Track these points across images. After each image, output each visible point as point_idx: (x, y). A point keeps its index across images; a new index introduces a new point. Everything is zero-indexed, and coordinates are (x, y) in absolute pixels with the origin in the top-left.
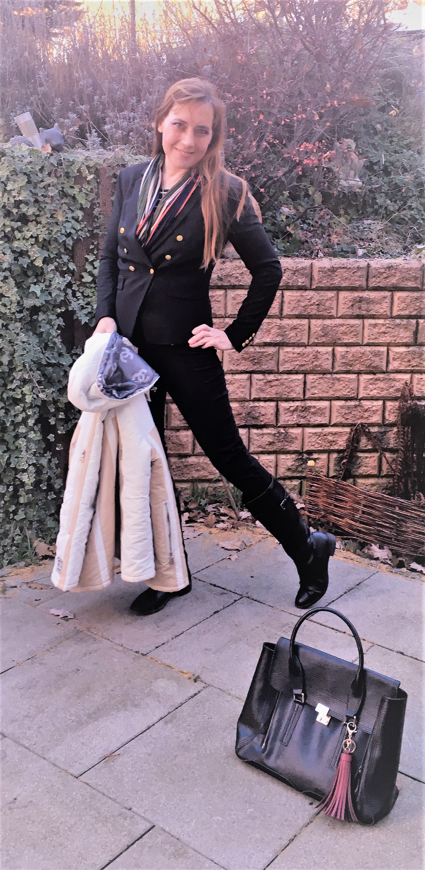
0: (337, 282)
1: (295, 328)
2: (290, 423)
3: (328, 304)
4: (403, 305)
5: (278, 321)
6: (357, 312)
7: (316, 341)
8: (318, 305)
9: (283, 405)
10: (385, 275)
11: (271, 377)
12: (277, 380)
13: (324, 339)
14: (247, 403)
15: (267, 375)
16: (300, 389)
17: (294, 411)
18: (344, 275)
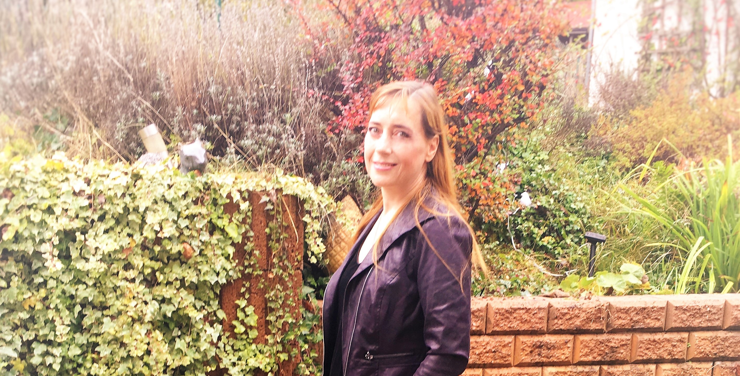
0: (515, 324)
3: (504, 350)
4: (586, 350)
6: (537, 359)
8: (494, 352)
10: (568, 317)
18: (523, 317)
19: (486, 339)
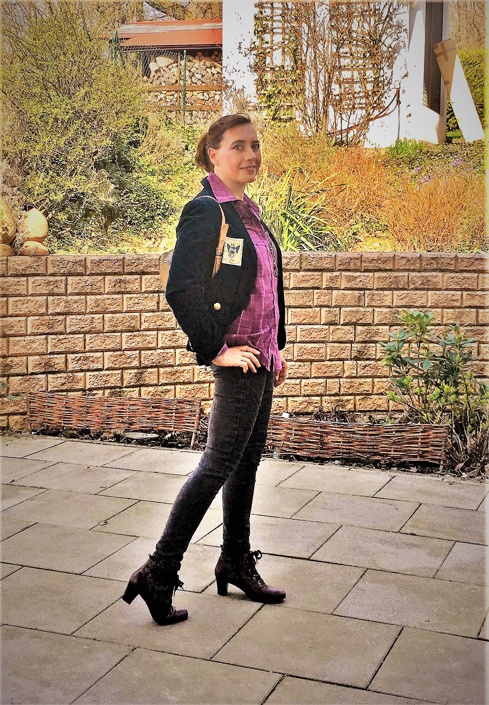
0: (103, 269)
1: (76, 302)
2: (76, 369)
3: (98, 284)
4: (149, 284)
5: (65, 297)
6: (118, 290)
7: (92, 311)
8: (91, 285)
9: (70, 356)
10: (135, 264)
11: (62, 337)
12: (65, 339)
13: (96, 309)
14: (45, 356)
15: (58, 336)
16: (81, 344)
17: (78, 360)
19: (86, 278)
